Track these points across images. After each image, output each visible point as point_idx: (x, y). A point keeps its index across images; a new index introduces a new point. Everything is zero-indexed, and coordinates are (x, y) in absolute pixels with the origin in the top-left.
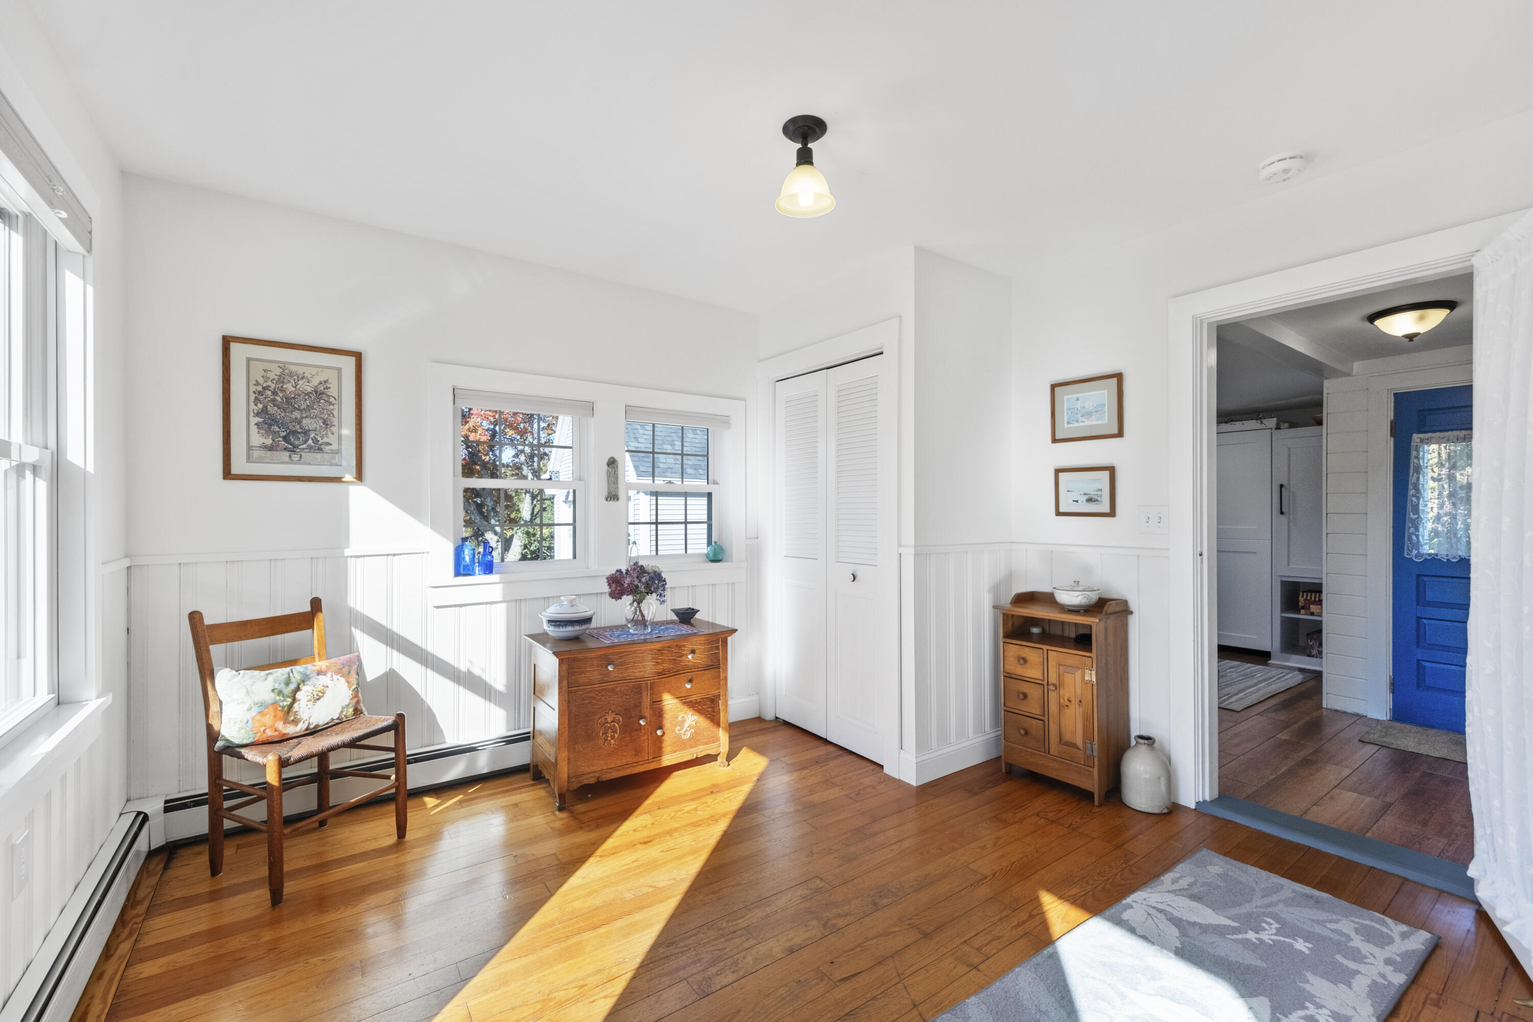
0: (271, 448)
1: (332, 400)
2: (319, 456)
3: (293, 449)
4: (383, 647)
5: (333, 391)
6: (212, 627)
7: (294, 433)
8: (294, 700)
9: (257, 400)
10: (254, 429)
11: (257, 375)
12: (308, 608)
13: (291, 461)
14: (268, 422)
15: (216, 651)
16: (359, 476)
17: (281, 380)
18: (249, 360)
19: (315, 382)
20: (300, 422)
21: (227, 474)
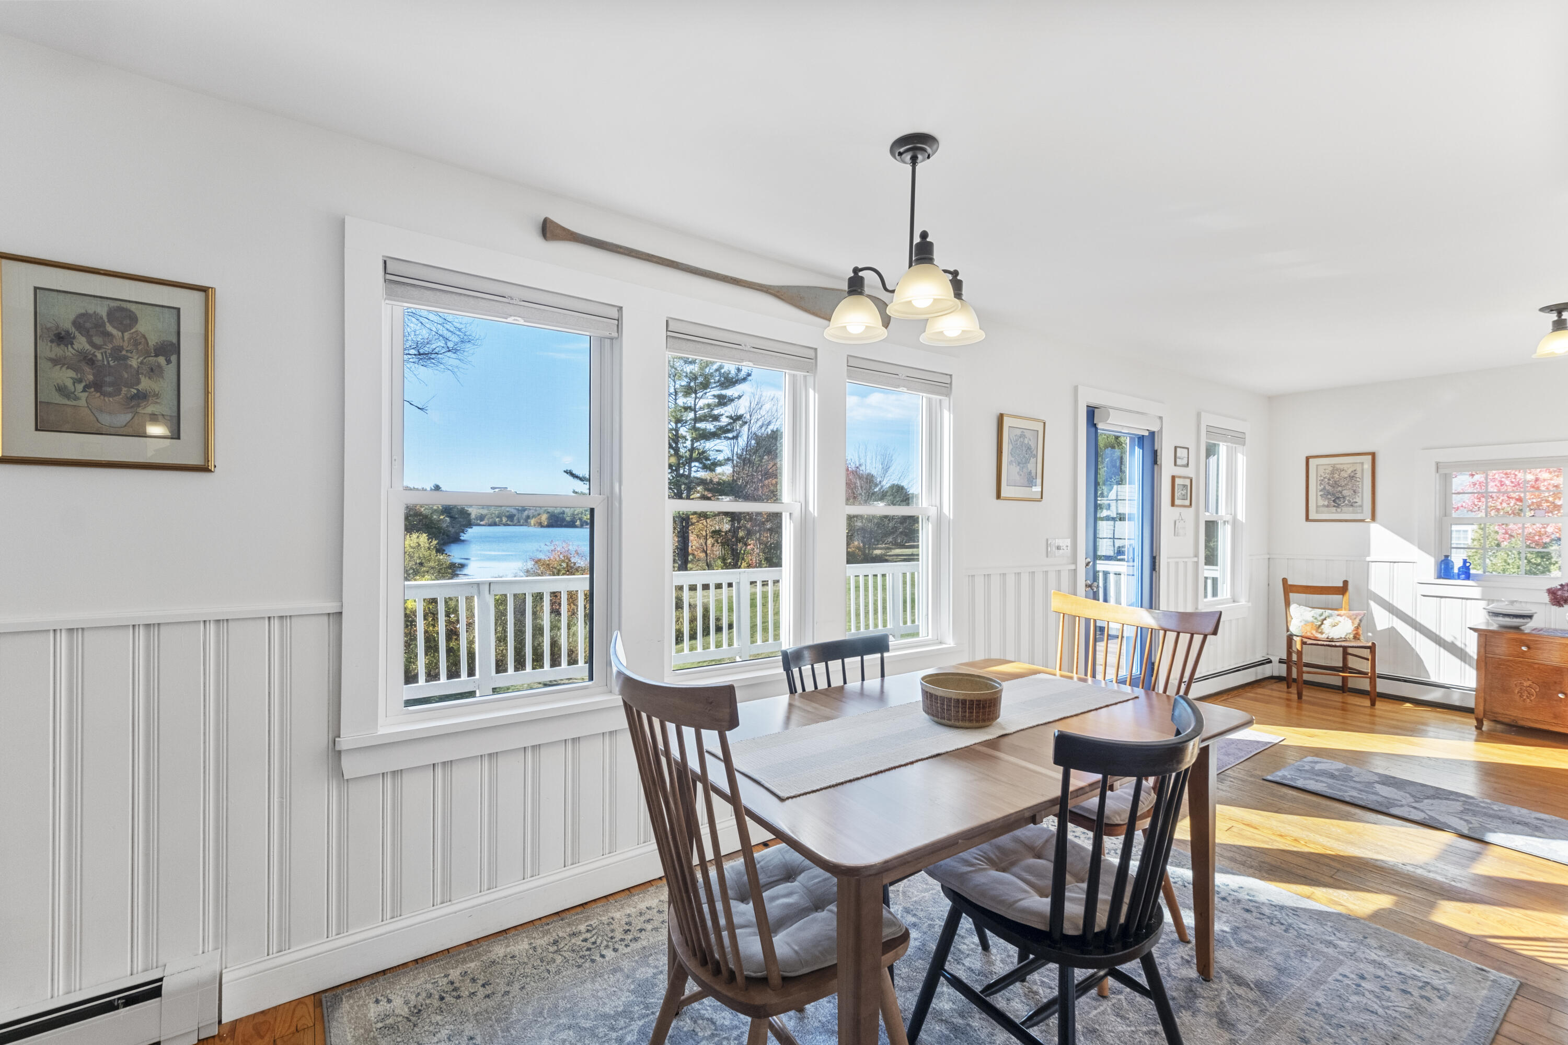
0: (1327, 506)
1: (1358, 479)
2: (1351, 509)
3: (1338, 506)
4: (1387, 613)
5: (1358, 475)
6: (1291, 586)
7: (1338, 498)
8: (1322, 623)
9: (1321, 484)
10: (1319, 498)
11: (1321, 472)
12: (1341, 585)
13: (1337, 512)
14: (1326, 494)
15: (1292, 596)
16: (1373, 518)
17: (1332, 473)
18: (1317, 466)
19: (1349, 471)
20: (1342, 493)
21: (1307, 519)
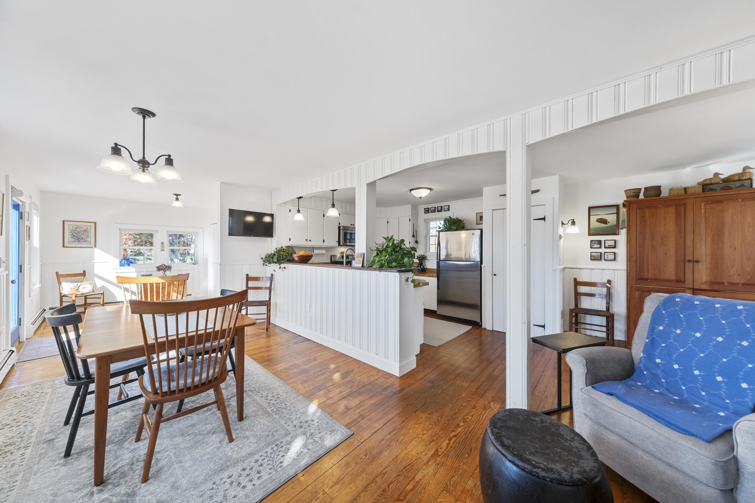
0: (74, 241)
1: (89, 232)
2: (85, 243)
3: (79, 241)
4: (101, 280)
5: (89, 230)
6: (60, 275)
7: (79, 238)
8: (79, 288)
9: (71, 232)
10: (70, 238)
11: (71, 227)
12: (82, 272)
13: (79, 244)
14: (73, 236)
15: (61, 279)
17: (76, 228)
18: (69, 225)
19: (85, 228)
20: (81, 236)
21: (64, 246)
